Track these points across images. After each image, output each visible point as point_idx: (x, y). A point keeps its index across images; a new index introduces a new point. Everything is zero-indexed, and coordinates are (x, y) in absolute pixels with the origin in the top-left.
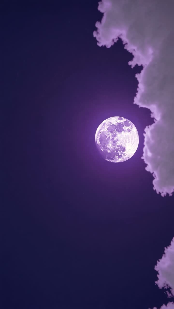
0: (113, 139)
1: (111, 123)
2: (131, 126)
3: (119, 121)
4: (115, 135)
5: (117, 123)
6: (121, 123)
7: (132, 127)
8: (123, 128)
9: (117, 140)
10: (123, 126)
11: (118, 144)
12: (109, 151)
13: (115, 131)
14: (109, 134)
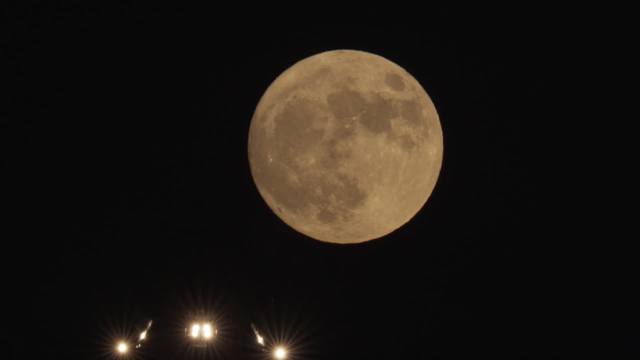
0: (333, 143)
1: (351, 80)
2: (422, 128)
3: (387, 91)
4: (348, 134)
5: (379, 94)
6: (390, 100)
7: (426, 135)
8: (393, 122)
9: (348, 155)
10: (395, 116)
11: (342, 170)
12: (293, 177)
13: (354, 118)
14: (326, 119)
